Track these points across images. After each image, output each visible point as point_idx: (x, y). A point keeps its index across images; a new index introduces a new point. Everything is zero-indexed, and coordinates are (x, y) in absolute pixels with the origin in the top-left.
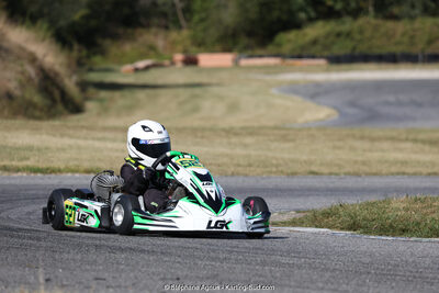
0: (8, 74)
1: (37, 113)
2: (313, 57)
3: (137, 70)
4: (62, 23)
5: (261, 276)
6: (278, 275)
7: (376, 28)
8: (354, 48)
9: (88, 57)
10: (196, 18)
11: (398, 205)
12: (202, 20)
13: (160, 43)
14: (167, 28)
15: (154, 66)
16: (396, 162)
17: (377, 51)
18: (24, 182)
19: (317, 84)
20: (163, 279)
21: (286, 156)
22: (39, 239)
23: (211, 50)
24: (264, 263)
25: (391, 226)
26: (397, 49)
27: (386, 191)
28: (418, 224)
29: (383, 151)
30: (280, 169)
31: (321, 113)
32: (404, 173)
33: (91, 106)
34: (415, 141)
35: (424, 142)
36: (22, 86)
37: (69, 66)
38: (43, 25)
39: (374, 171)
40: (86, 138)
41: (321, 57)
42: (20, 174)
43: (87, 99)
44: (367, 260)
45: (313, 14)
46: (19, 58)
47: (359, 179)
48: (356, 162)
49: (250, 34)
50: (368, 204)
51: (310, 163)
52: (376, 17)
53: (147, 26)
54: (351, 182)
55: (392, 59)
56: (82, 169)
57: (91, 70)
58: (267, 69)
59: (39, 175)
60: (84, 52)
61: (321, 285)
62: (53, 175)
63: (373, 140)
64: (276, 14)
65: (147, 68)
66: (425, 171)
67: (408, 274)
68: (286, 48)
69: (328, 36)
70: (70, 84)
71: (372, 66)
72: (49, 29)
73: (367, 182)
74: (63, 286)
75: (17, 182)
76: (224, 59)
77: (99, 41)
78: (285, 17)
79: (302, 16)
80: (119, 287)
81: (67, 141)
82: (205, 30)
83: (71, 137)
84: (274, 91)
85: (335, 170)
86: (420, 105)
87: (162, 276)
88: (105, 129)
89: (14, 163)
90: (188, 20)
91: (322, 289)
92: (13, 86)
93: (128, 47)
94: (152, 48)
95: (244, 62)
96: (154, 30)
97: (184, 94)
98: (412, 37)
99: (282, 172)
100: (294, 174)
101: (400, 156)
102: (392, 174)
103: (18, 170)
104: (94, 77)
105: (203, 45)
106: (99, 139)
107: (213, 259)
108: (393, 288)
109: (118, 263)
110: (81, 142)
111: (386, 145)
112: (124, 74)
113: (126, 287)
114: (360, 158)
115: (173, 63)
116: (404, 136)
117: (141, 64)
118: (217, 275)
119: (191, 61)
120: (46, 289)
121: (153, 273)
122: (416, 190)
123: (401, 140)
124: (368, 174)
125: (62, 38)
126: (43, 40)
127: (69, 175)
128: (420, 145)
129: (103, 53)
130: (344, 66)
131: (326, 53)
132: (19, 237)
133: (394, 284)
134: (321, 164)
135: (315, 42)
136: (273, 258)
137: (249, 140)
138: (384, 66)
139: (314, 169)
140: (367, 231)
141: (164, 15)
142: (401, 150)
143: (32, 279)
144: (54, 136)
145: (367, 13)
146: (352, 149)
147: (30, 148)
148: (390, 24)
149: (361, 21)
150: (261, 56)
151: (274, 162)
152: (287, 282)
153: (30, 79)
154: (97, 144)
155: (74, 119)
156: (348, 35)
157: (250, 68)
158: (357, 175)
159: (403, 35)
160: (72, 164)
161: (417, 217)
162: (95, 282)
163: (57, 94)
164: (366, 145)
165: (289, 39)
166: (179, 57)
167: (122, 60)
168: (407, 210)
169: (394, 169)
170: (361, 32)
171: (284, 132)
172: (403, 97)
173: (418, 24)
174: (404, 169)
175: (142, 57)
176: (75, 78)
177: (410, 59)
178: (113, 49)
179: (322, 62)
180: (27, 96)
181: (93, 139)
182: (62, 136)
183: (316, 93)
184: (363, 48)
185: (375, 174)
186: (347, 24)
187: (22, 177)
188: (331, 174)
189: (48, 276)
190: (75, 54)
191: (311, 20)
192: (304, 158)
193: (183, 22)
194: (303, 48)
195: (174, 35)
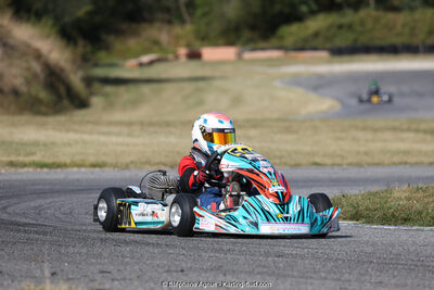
0: (14, 71)
1: (43, 109)
2: (315, 49)
3: (141, 65)
4: (67, 19)
5: (264, 267)
6: (281, 265)
7: (377, 20)
8: (355, 41)
9: (93, 52)
10: (199, 12)
11: (400, 194)
12: (205, 14)
13: (164, 37)
14: (170, 22)
15: (159, 60)
16: (397, 152)
17: (378, 42)
18: (31, 177)
19: (320, 76)
20: (167, 271)
21: (289, 147)
22: (45, 234)
23: (215, 44)
24: (267, 254)
25: (393, 216)
26: (398, 41)
27: (388, 181)
28: (420, 213)
29: (385, 141)
30: (283, 160)
31: (324, 104)
32: (406, 163)
33: (96, 101)
34: (417, 131)
35: (425, 132)
36: (28, 82)
37: (74, 62)
38: (48, 22)
39: (376, 161)
40: (91, 133)
41: (323, 49)
42: (26, 169)
43: (92, 94)
44: (369, 249)
45: (314, 7)
46: (24, 54)
47: (362, 170)
48: (358, 153)
49: (253, 28)
50: (370, 194)
51: (313, 154)
52: (377, 9)
53: (151, 21)
54: (353, 173)
55: (393, 50)
56: (87, 163)
57: (96, 65)
58: (270, 62)
59: (45, 170)
60: (89, 48)
61: (323, 275)
62: (59, 170)
63: (375, 130)
64: (277, 8)
65: (151, 63)
66: (426, 160)
67: (410, 262)
68: (289, 41)
69: (329, 28)
70: (76, 79)
71: (373, 57)
72: (54, 25)
73: (370, 172)
74: (69, 279)
75: (24, 177)
76: (228, 53)
77: (104, 36)
78: (287, 10)
79: (304, 8)
80: (124, 279)
81: (72, 136)
82: (208, 24)
83: (76, 131)
84: (277, 83)
85: (338, 160)
86: (420, 95)
87: (167, 268)
88: (110, 123)
89: (21, 159)
90: (191, 15)
91: (325, 278)
92: (19, 82)
93: (132, 43)
94: (156, 43)
95: (248, 55)
96: (157, 25)
97: (189, 87)
98: (413, 29)
99: (285, 164)
100: (297, 166)
101: (402, 146)
102: (395, 164)
103: (24, 165)
104: (100, 72)
105: (207, 39)
106: (104, 134)
107: (217, 251)
108: (394, 277)
109: (122, 256)
110: (86, 137)
111: (388, 135)
112: (128, 69)
113: (130, 280)
114: (363, 149)
115: (177, 57)
116: (405, 127)
117: (145, 59)
118: (221, 267)
119: (194, 55)
120: (52, 283)
121: (158, 266)
122: (419, 179)
123: (402, 130)
124: (369, 165)
125: (67, 34)
126: (48, 36)
127: (75, 169)
128: (421, 136)
129: (107, 48)
130: (345, 58)
131: (328, 45)
132: (25, 231)
133: (396, 273)
134: (324, 156)
135: (316, 35)
136: (276, 249)
137: (252, 132)
138: (385, 57)
139: (317, 160)
140: (370, 220)
141: (168, 10)
142: (403, 140)
143: (38, 273)
144: (60, 130)
145: (368, 5)
146: (355, 139)
147: (36, 144)
148: (390, 16)
149: (363, 13)
150: (263, 49)
151: (277, 153)
152: (290, 273)
153: (35, 75)
154: (103, 138)
155: (80, 114)
156: (350, 27)
157: (253, 61)
158: (359, 165)
159: (404, 25)
160: (77, 159)
161: (418, 206)
162: (100, 275)
163: (62, 90)
164: (369, 135)
165: (292, 32)
166: (183, 51)
167: (126, 55)
168: (408, 199)
169: (396, 159)
170: (362, 23)
171: (287, 124)
172: (405, 88)
173: (418, 14)
174: (406, 159)
175: (146, 51)
176: (80, 74)
177: (411, 50)
178: (118, 44)
179: (324, 54)
180: (34, 92)
181: (99, 133)
182: (68, 131)
183: (319, 85)
184: (364, 40)
185: (378, 164)
186: (349, 16)
187: (28, 172)
188: (333, 165)
189: (54, 270)
190: (80, 49)
191: (313, 13)
192: (308, 149)
193: (186, 17)
194: (305, 40)
195: (178, 30)
